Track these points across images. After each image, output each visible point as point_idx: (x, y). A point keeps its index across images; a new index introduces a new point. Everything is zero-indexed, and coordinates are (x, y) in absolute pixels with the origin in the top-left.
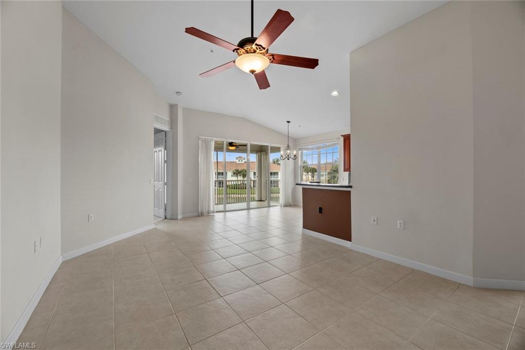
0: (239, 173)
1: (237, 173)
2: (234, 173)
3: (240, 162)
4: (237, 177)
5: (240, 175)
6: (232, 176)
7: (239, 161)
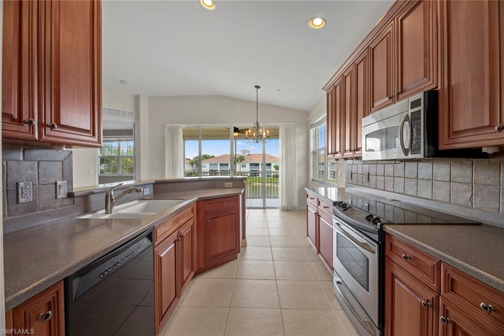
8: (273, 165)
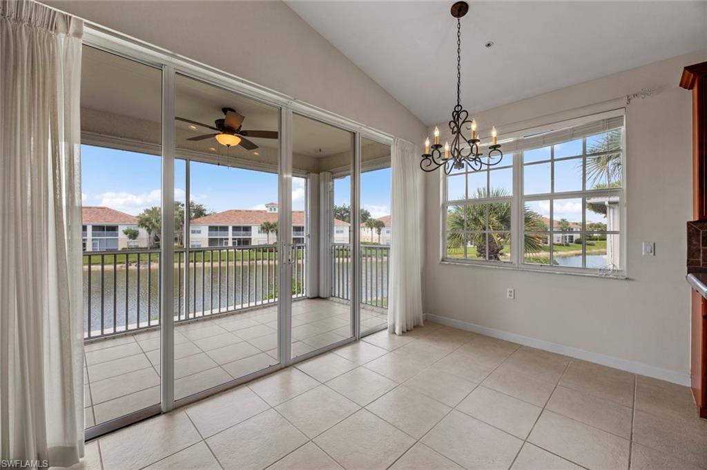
0: (271, 228)
1: (267, 228)
2: (263, 228)
3: (273, 211)
4: (268, 233)
5: (272, 231)
6: (259, 232)
7: (271, 209)
8: (121, 229)
